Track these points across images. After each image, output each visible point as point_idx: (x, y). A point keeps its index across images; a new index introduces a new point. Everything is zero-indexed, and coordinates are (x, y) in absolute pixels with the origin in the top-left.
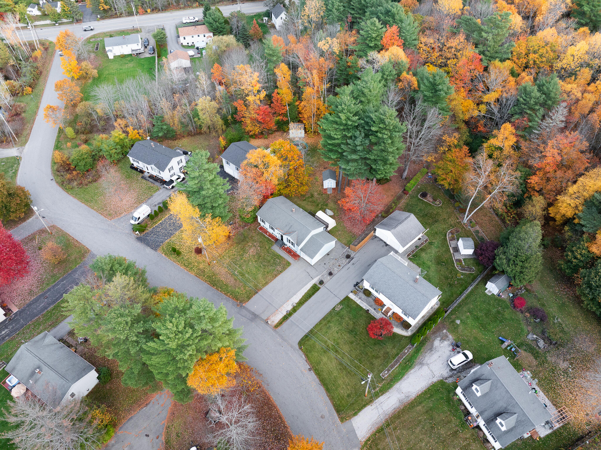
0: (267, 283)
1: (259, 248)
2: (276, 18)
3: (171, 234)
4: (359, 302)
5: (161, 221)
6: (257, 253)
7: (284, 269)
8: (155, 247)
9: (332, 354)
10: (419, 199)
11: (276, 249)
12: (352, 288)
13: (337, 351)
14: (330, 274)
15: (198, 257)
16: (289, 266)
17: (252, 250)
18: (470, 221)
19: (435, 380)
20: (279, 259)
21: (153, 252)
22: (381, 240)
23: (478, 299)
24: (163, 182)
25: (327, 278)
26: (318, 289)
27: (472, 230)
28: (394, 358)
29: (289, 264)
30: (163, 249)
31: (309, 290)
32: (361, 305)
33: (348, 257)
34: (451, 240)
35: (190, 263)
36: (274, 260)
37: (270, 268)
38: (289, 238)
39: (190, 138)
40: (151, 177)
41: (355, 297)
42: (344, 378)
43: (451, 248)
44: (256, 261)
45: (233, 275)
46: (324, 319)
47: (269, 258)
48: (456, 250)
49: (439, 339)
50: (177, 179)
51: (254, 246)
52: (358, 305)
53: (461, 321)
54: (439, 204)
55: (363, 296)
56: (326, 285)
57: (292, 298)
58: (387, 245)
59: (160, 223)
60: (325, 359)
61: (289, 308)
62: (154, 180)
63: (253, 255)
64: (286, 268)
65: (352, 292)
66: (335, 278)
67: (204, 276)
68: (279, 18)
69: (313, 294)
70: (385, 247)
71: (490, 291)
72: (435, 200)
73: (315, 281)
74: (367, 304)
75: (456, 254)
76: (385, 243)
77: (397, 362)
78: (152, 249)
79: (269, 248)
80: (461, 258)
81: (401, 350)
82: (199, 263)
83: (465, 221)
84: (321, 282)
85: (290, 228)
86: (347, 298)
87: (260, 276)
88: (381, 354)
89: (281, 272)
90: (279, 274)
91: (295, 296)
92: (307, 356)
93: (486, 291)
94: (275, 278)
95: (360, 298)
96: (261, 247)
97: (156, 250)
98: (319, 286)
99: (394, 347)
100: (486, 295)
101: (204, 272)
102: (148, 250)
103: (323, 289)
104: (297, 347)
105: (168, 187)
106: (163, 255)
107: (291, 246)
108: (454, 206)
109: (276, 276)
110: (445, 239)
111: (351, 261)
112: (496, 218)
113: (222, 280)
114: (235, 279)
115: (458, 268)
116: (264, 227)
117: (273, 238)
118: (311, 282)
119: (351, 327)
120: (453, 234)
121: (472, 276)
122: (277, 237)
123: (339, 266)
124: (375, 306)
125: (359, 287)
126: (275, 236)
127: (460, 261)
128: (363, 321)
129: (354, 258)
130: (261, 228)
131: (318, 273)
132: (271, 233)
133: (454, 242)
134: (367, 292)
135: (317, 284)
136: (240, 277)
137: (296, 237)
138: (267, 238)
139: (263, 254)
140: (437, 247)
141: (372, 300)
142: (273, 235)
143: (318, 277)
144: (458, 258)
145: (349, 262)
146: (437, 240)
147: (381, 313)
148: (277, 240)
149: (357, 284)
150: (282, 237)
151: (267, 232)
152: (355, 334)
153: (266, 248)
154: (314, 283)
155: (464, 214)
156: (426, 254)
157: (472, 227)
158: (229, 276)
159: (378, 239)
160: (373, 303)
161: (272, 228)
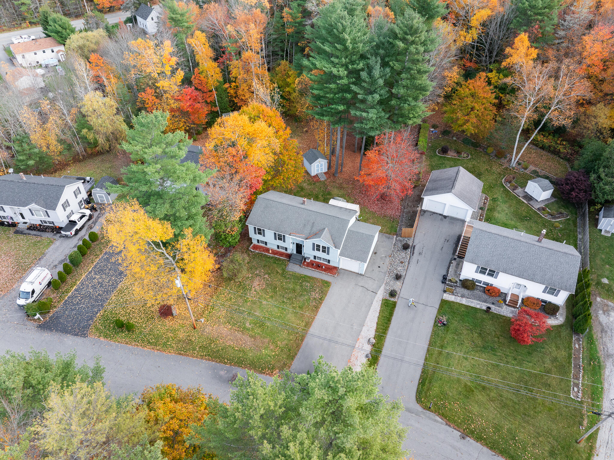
0: (308, 325)
1: (266, 276)
2: (145, 19)
3: (103, 301)
4: (464, 301)
5: (75, 287)
6: (267, 285)
7: (324, 293)
9: (481, 397)
10: (441, 157)
11: (294, 268)
12: (441, 286)
13: (484, 388)
14: (398, 277)
15: (168, 322)
16: (329, 286)
17: (256, 283)
18: (519, 164)
20: (308, 282)
21: (79, 340)
22: (434, 213)
23: (602, 246)
24: (57, 230)
25: (397, 285)
26: (394, 305)
27: (527, 171)
28: (570, 363)
29: (327, 284)
30: (98, 329)
31: (381, 311)
32: (472, 305)
33: (406, 247)
34: (514, 189)
35: (158, 338)
36: (301, 286)
37: (302, 299)
38: (317, 241)
40: (32, 227)
41: (454, 297)
42: (524, 427)
43: (521, 198)
44: (272, 297)
45: (244, 330)
46: (431, 345)
47: (291, 286)
48: (529, 198)
49: (601, 312)
50: (81, 218)
51: (257, 275)
52: (467, 307)
53: (608, 278)
54: (467, 157)
55: (466, 292)
57: (362, 333)
58: (445, 217)
59: (76, 290)
60: (475, 409)
61: (368, 348)
62: (39, 230)
63: (263, 289)
64: (327, 292)
65: (445, 291)
66: (408, 279)
67: (194, 349)
68: (149, 18)
69: (391, 314)
70: (444, 219)
71: (607, 232)
72: (459, 153)
73: (381, 294)
74: (478, 300)
75: (531, 202)
76: (440, 215)
77: (577, 367)
78: (77, 335)
79: (283, 270)
80: (542, 205)
81: (570, 348)
82: (174, 331)
83: (514, 163)
84: (393, 294)
85: (312, 227)
86: (444, 303)
87: (291, 317)
88: (548, 364)
89: (321, 300)
90: (321, 303)
91: (365, 329)
92: (443, 416)
93: (603, 233)
94: (317, 311)
95: (463, 296)
96: (269, 274)
97: (84, 335)
98: (392, 299)
99: (558, 348)
100: (606, 238)
101: (190, 342)
102: (69, 340)
103: (400, 302)
104: (418, 408)
105: (68, 233)
106: (102, 339)
107: (320, 254)
108: (487, 154)
109: (317, 308)
110: (506, 190)
111: (414, 250)
112: (544, 152)
113: (230, 346)
114: (252, 337)
115: (548, 218)
116: (260, 244)
117: (281, 254)
118: (376, 299)
119: (479, 342)
120: (510, 182)
121: (571, 222)
122: (289, 252)
123: (402, 263)
124: (491, 299)
125: (450, 280)
126: (284, 251)
127: (543, 209)
128: (490, 327)
129: (415, 246)
130: (255, 247)
131: (376, 282)
132: (275, 248)
133: (519, 190)
134: (468, 284)
135: (388, 297)
136: (258, 331)
137: (329, 236)
138: (272, 258)
139: (278, 283)
140: (505, 202)
141: (481, 293)
142: (280, 250)
143: (382, 288)
144: (538, 207)
145: (413, 253)
146: (498, 194)
147: (505, 307)
148: (289, 256)
149: (444, 279)
150: (299, 248)
151: (267, 250)
152: (493, 349)
153: (278, 272)
154: (381, 298)
155: (505, 158)
156: (499, 213)
157: (526, 169)
158: (239, 335)
159: (429, 214)
160: (485, 296)
161: (280, 238)
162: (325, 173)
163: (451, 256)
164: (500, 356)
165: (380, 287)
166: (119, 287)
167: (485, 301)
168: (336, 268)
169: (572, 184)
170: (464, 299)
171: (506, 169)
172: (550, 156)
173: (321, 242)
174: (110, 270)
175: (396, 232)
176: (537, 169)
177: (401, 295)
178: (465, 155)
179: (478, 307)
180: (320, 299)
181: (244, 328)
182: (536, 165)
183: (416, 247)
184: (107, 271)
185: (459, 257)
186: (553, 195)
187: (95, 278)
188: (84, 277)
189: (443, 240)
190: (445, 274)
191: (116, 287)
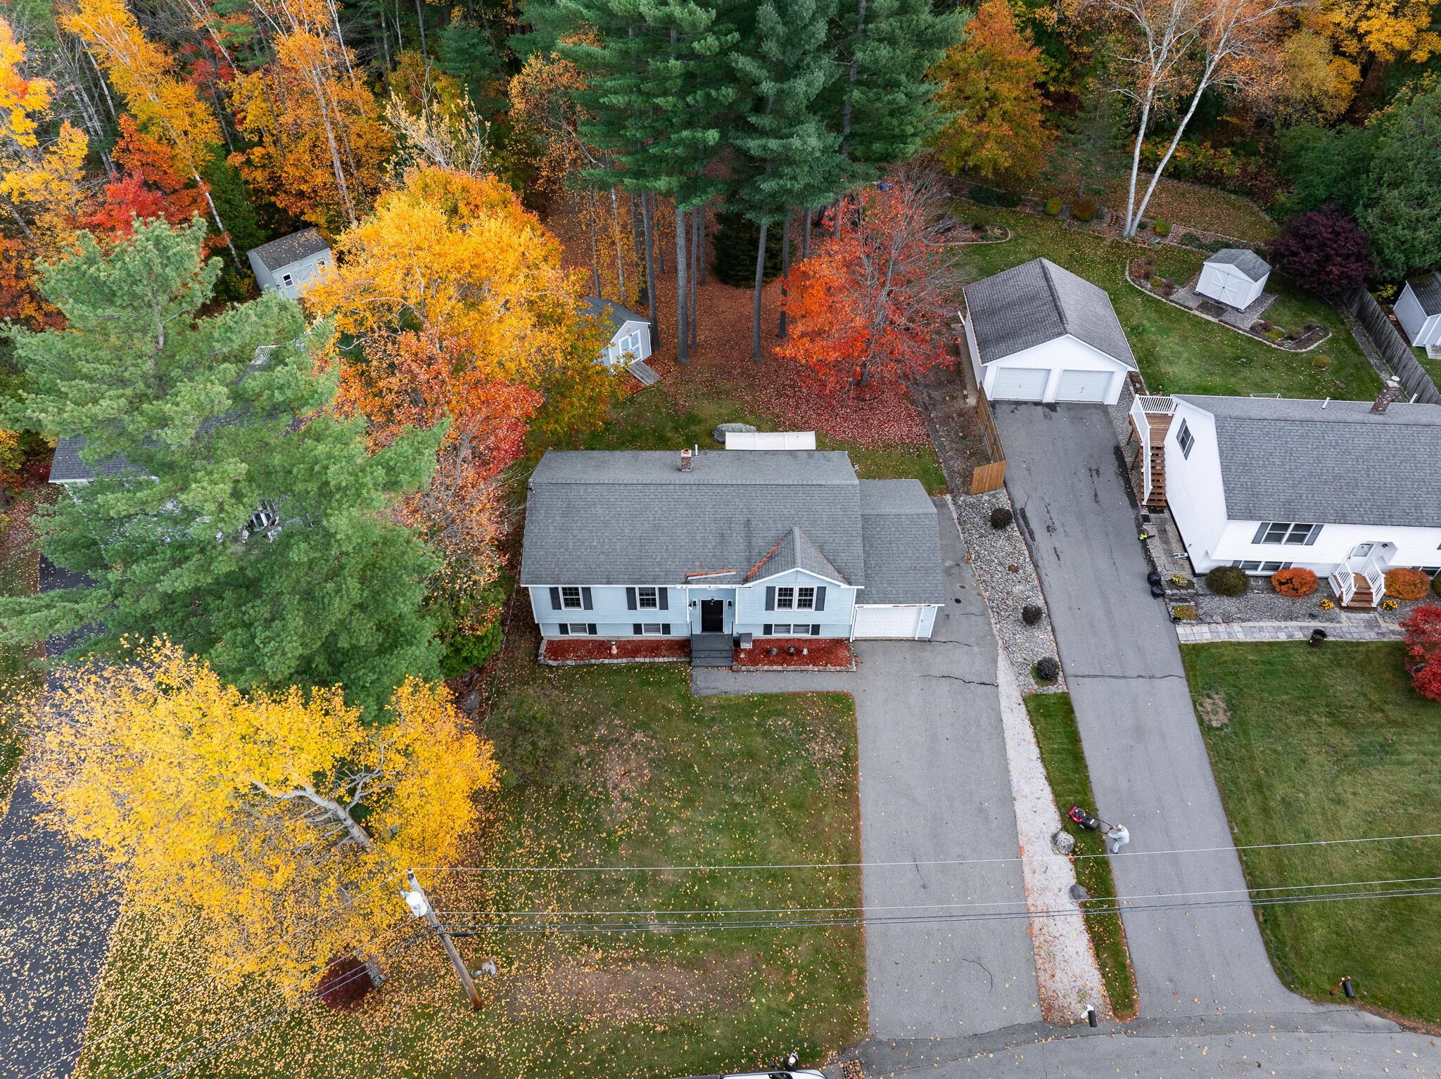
1: (638, 736)
3: (70, 1027)
4: (1239, 633)
6: (656, 764)
7: (847, 735)
11: (715, 682)
12: (1156, 609)
14: (1031, 617)
15: (364, 1018)
16: (850, 708)
17: (615, 772)
18: (1142, 226)
20: (782, 713)
22: (1018, 403)
25: (1040, 643)
26: (1065, 705)
27: (1171, 241)
29: (841, 704)
31: (1041, 738)
32: (1266, 637)
33: (1000, 520)
34: (1167, 294)
36: (766, 734)
37: (787, 777)
38: (780, 579)
41: (1205, 628)
43: (1197, 313)
44: (689, 802)
45: (653, 950)
46: (1228, 793)
47: (733, 744)
48: (1217, 307)
51: (606, 742)
52: (1257, 646)
54: (1005, 235)
55: (1230, 604)
56: (1070, 667)
57: (1022, 826)
58: (1052, 407)
61: (1062, 872)
63: (647, 786)
64: (853, 729)
65: (1176, 620)
66: (1061, 616)
69: (1074, 737)
70: (1053, 414)
72: (977, 229)
73: (1011, 685)
74: (1271, 618)
75: (1226, 317)
76: (1037, 404)
79: (686, 698)
80: (1254, 319)
82: (405, 1045)
83: (1131, 228)
84: (1045, 671)
85: (749, 536)
86: (1192, 655)
87: (781, 849)
89: (850, 758)
90: (855, 771)
91: (1021, 808)
92: (1381, 1004)
93: (1431, 355)
94: (856, 802)
95: (1228, 619)
96: (644, 726)
98: (1052, 689)
101: (483, 1066)
103: (1080, 693)
104: (1300, 1005)
107: (796, 615)
108: (1047, 215)
109: (849, 792)
110: (1149, 300)
111: (1027, 525)
112: (1184, 186)
113: (631, 1027)
114: (689, 965)
115: (1288, 346)
116: (572, 635)
117: (654, 648)
118: (1004, 703)
119: (1347, 742)
120: (1147, 277)
121: (1344, 346)
122: (678, 633)
123: (1014, 569)
124: (1301, 605)
125: (1172, 583)
126: (659, 636)
127: (1266, 328)
128: (1343, 686)
129: (1023, 511)
130: (558, 649)
131: (976, 649)
132: (629, 634)
133: (1180, 294)
134: (1232, 579)
135: (1033, 686)
136: (698, 935)
137: (813, 551)
138: (630, 668)
139: (688, 748)
140: (1166, 331)
141: (1266, 597)
142: (646, 635)
143: (1002, 663)
144: (1247, 325)
145: (1031, 533)
146: (1138, 314)
147: (1344, 616)
148: (684, 647)
149: (1154, 582)
150: (712, 614)
151: (602, 647)
152: (1386, 748)
153: (670, 713)
154: (1016, 696)
155: (1100, 217)
156: (1171, 363)
157: (1164, 236)
158: (642, 974)
159: (1008, 408)
160: (1281, 602)
161: (648, 602)
162: (649, 362)
163: (1131, 514)
164: (1415, 761)
165: (995, 661)
166: (114, 943)
167: (1290, 617)
168: (839, 643)
170: (1236, 627)
171: (1117, 245)
172: (1204, 191)
173: (793, 578)
174: (48, 888)
175: (942, 481)
176: (1198, 232)
177: (1070, 670)
178: (997, 232)
179: (1282, 637)
180: (846, 757)
181: (650, 938)
182: (1185, 221)
183: (1028, 514)
184: (39, 896)
185: (1153, 510)
186: (1267, 289)
189: (1083, 472)
190: (1146, 570)
191: (99, 948)
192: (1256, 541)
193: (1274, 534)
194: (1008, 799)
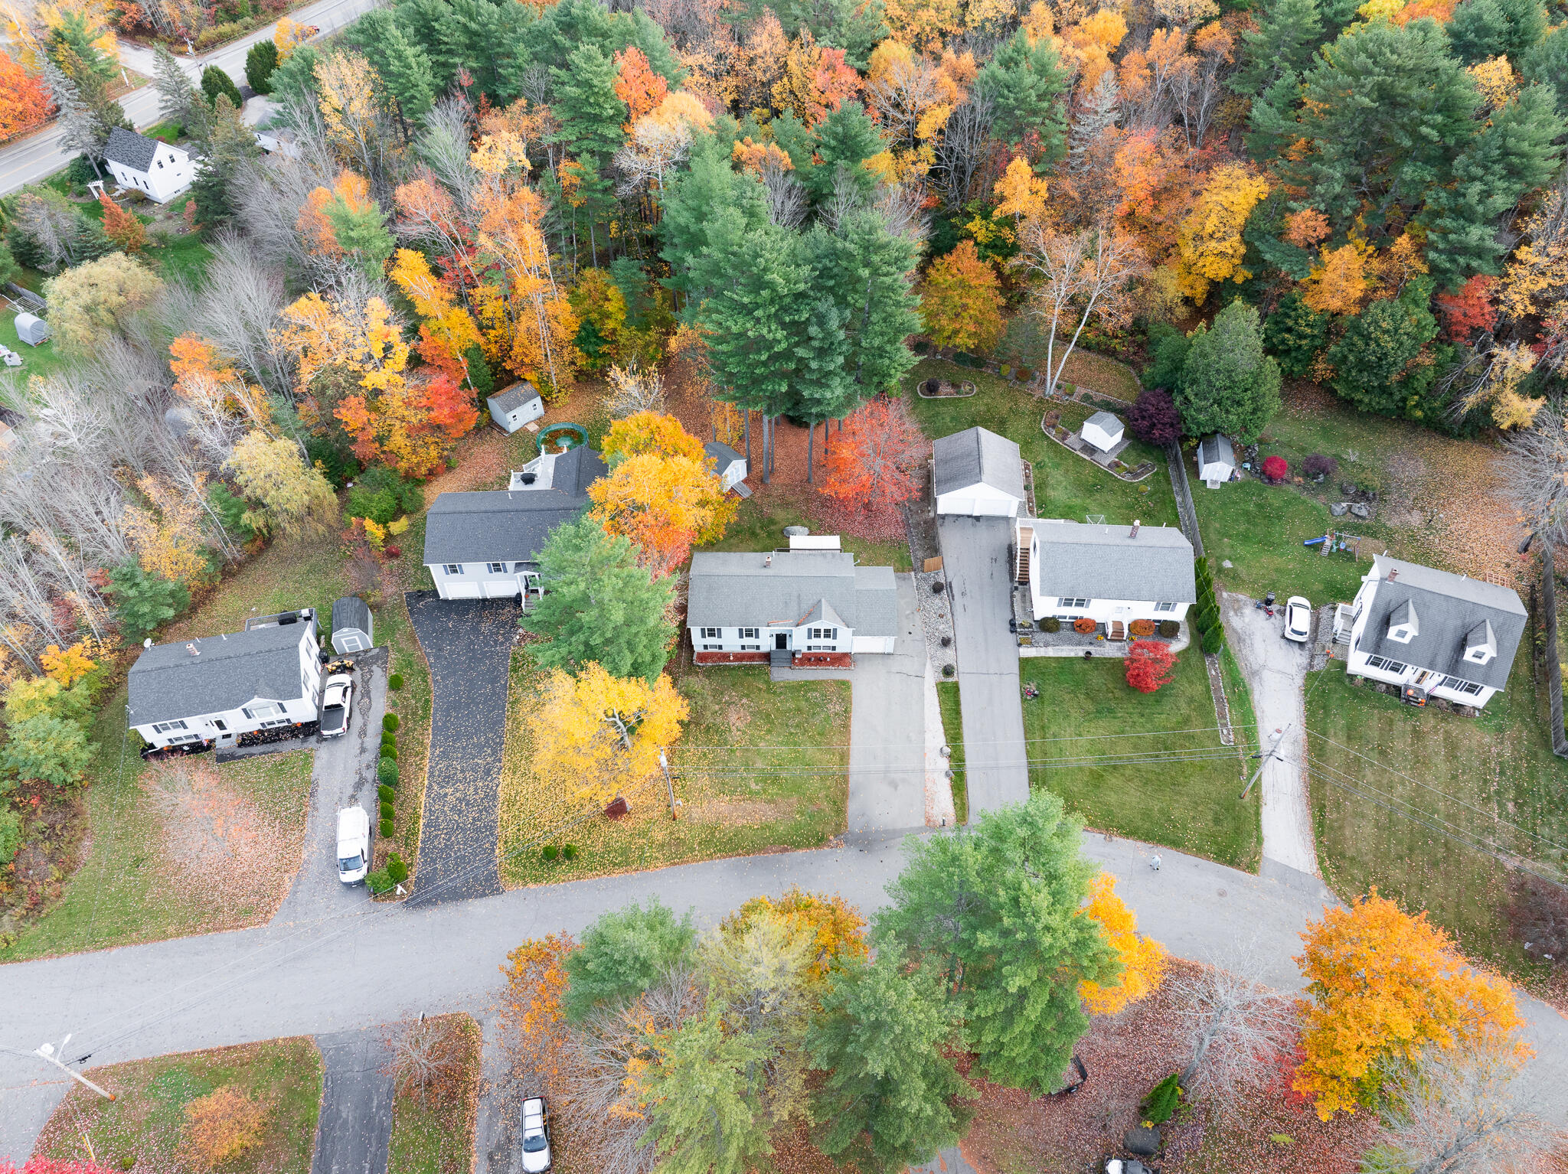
0: (844, 757)
1: (744, 701)
2: (144, 167)
3: (491, 828)
4: (1051, 652)
5: (422, 822)
6: (753, 714)
7: (846, 701)
8: (488, 886)
9: (1113, 780)
10: (929, 401)
11: (783, 675)
12: (1011, 639)
13: (1115, 767)
14: (946, 642)
15: (624, 823)
16: (849, 688)
17: (733, 718)
18: (1058, 387)
19: (1299, 681)
20: (815, 690)
21: (492, 902)
22: (959, 516)
23: (1212, 507)
24: (309, 729)
25: (948, 656)
26: (956, 688)
27: (1075, 399)
28: (1210, 699)
29: (845, 685)
30: (514, 875)
31: (941, 703)
32: (1064, 654)
33: (937, 589)
34: (1064, 439)
35: (624, 852)
36: (807, 700)
37: (817, 720)
38: (814, 625)
39: (234, 583)
40: (248, 740)
41: (1034, 649)
42: (1177, 801)
43: (1079, 453)
44: (769, 731)
45: (752, 796)
46: (1028, 731)
47: (791, 705)
48: (1090, 449)
49: (1232, 613)
50: (344, 695)
51: (729, 704)
52: (1057, 659)
53: (1230, 559)
54: (972, 390)
55: (1048, 637)
57: (927, 744)
58: (978, 518)
59: (426, 826)
60: (1113, 798)
61: (944, 764)
62: (264, 742)
63: (749, 725)
64: (850, 697)
65: (1020, 645)
66: (961, 641)
67: (692, 850)
69: (957, 703)
70: (978, 523)
71: (1214, 482)
72: (955, 386)
73: (931, 678)
74: (1069, 645)
75: (1096, 457)
76: (969, 516)
77: (1220, 700)
78: (483, 895)
79: (767, 682)
80: (1113, 458)
81: (1205, 677)
82: (643, 834)
83: (1050, 389)
84: (948, 671)
85: (799, 604)
86: (1025, 663)
87: (810, 751)
88: (1185, 710)
90: (849, 718)
91: (928, 736)
93: (1209, 486)
94: (849, 732)
95: (1046, 645)
96: (747, 696)
97: (497, 891)
98: (950, 680)
99: (1191, 682)
100: (1214, 492)
101: (680, 842)
102: (477, 907)
103: (966, 683)
105: (339, 731)
106: (532, 886)
107: (822, 641)
108: (1001, 377)
109: (846, 727)
110: (1053, 443)
111: (951, 591)
112: (1092, 355)
113: (743, 826)
114: (769, 802)
115: (1127, 478)
116: (710, 650)
117: (752, 657)
118: (926, 686)
119: (1090, 706)
120: (1054, 427)
121: (1161, 478)
122: (764, 649)
123: (941, 616)
124: (1087, 638)
125: (1021, 625)
126: (754, 651)
127: (1117, 465)
128: (1097, 679)
129: (950, 583)
130: (703, 657)
131: (916, 659)
132: (739, 650)
133: (1072, 438)
134: (1050, 624)
135: (942, 678)
136: (773, 790)
137: (831, 611)
138: (739, 667)
139: (769, 707)
140: (1057, 466)
141: (1070, 633)
142: (747, 650)
143: (928, 666)
144: (1107, 462)
145: (953, 596)
146: (1044, 455)
147: (1108, 643)
148: (767, 657)
149: (1012, 624)
150: (781, 641)
151: (726, 657)
152: (1110, 711)
153: (760, 690)
154: (933, 683)
155: (1034, 379)
156: (1054, 489)
157: (1071, 395)
158: (749, 806)
159: (952, 519)
160: (1077, 636)
161: (749, 634)
162: (745, 481)
163: (1009, 585)
164: (1122, 717)
165: (925, 665)
166: (501, 795)
167: (1079, 644)
168: (846, 655)
169: (1151, 416)
170: (1050, 649)
171: (1041, 400)
172: (1104, 360)
173: (821, 625)
174: (462, 771)
175: (911, 564)
176: (1092, 393)
177: (961, 670)
178: (968, 388)
179: (1072, 655)
180: (846, 711)
181: (750, 792)
182: (1085, 384)
183: (953, 585)
184: (460, 776)
185: (1021, 583)
186: (1124, 436)
187: (446, 795)
188: (423, 799)
189: (988, 561)
190: (1010, 617)
191: (495, 797)
192: (1059, 605)
193: (1068, 602)
194: (922, 732)
